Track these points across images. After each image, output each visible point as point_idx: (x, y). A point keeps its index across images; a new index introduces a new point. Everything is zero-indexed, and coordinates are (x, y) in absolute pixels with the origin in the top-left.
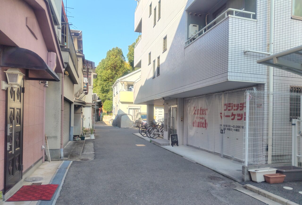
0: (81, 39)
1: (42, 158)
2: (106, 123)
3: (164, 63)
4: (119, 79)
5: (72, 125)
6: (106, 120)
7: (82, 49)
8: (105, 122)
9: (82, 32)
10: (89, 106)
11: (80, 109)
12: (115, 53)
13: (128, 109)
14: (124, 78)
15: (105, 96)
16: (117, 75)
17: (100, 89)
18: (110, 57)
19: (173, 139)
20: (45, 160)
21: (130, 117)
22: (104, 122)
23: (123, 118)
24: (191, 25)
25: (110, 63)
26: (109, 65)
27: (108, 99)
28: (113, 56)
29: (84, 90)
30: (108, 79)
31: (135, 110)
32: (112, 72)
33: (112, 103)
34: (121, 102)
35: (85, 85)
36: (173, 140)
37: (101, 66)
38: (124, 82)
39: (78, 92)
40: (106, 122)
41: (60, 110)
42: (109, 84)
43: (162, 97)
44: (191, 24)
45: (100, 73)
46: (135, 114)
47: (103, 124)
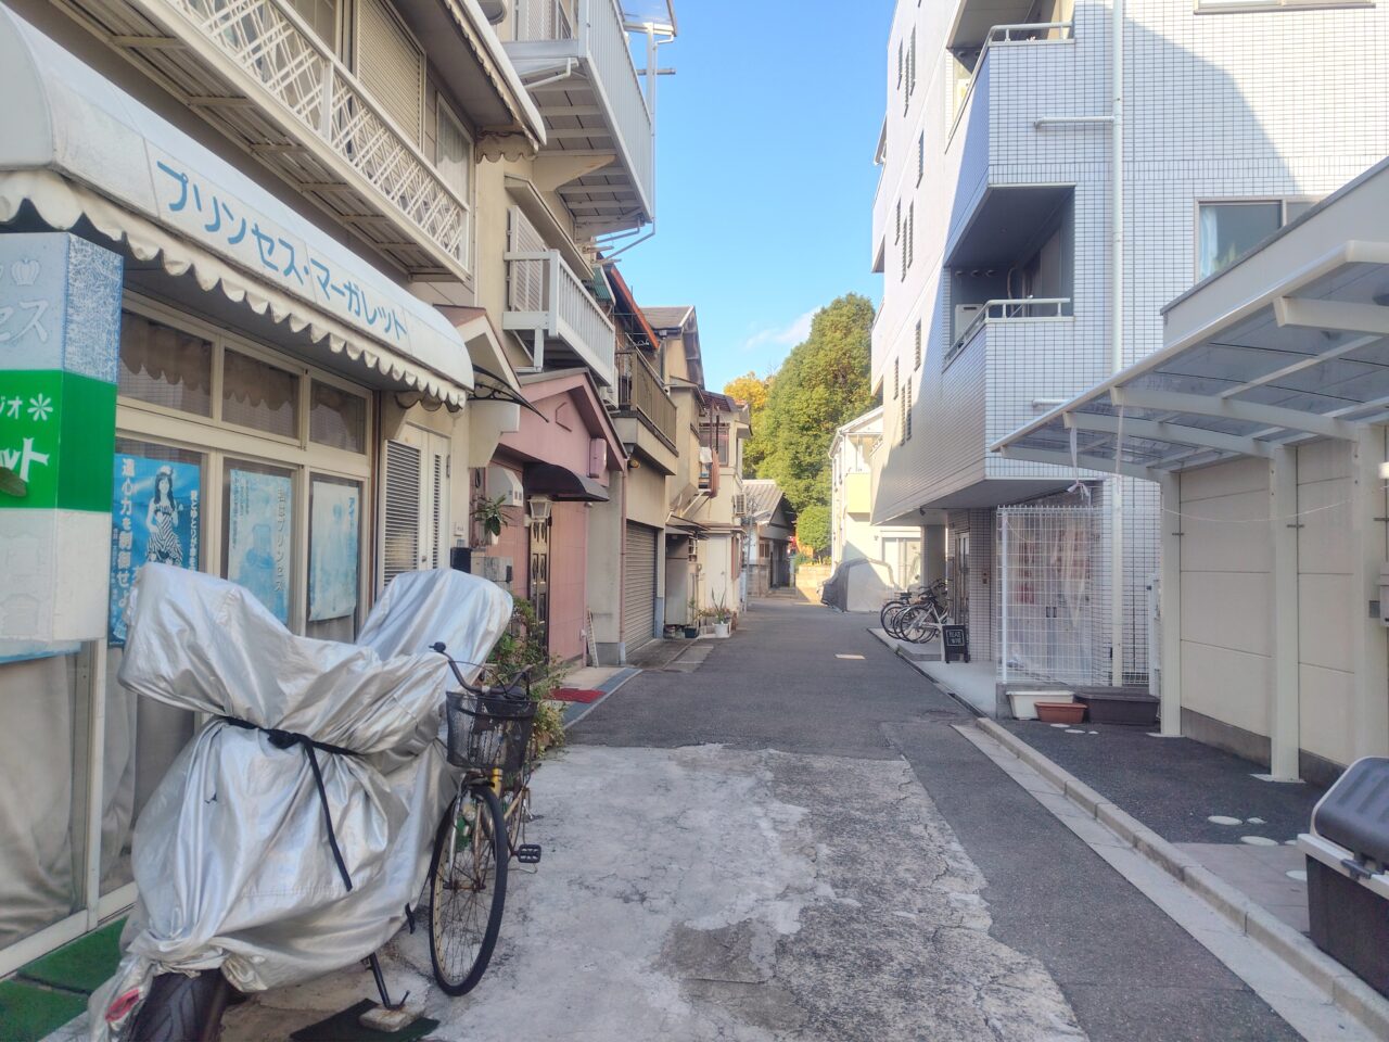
0: (694, 330)
1: (581, 657)
2: (807, 594)
3: (918, 403)
4: (845, 428)
5: (661, 593)
6: (808, 582)
7: (697, 357)
8: (804, 592)
9: (694, 310)
10: (723, 535)
11: (686, 545)
12: (844, 318)
13: (880, 540)
14: (865, 424)
15: (807, 489)
16: (850, 406)
17: (788, 462)
18: (824, 335)
19: (950, 638)
20: (588, 665)
21: (881, 572)
22: (799, 591)
23: (854, 575)
24: (959, 308)
25: (821, 360)
26: (820, 369)
27: (818, 500)
28: (836, 329)
29: (701, 487)
30: (817, 421)
31: (909, 543)
32: (833, 393)
33: (829, 515)
34: (850, 514)
35: (705, 471)
36: (950, 642)
37: (790, 374)
38: (865, 440)
39: (678, 497)
40: (808, 589)
41: (619, 551)
42: (819, 442)
43: (918, 507)
44: (958, 306)
45: (787, 403)
46: (906, 560)
47: (796, 598)
